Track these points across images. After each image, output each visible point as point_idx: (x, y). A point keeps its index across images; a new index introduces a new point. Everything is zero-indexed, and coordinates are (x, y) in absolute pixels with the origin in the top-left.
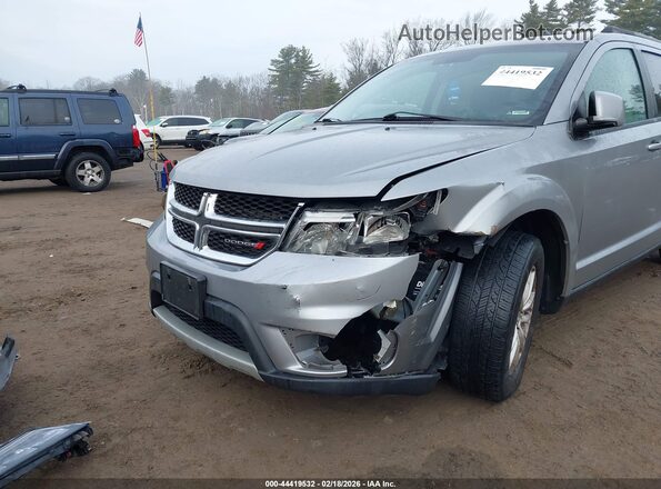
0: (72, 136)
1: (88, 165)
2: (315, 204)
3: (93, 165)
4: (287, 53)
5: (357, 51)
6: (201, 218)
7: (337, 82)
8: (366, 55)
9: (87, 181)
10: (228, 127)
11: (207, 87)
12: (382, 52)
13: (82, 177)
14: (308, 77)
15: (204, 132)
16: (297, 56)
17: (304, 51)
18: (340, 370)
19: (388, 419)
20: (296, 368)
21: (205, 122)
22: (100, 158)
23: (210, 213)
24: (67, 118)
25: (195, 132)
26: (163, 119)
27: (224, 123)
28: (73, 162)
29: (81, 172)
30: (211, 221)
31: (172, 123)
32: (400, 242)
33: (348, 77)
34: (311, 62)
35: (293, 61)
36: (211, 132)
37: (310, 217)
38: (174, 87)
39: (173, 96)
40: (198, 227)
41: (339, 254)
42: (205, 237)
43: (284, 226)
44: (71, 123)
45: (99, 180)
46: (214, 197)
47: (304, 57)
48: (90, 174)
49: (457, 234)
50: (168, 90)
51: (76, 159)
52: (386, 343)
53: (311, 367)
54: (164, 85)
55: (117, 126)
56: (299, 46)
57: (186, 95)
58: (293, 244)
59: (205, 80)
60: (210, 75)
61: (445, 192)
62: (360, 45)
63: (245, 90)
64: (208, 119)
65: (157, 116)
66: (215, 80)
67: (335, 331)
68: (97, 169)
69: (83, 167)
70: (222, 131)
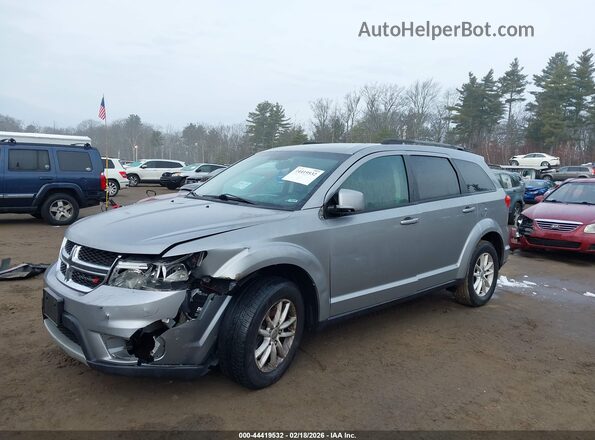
0: (49, 180)
1: (60, 203)
2: (127, 257)
3: (65, 204)
4: (263, 107)
5: (322, 108)
6: (70, 259)
7: (305, 133)
8: (330, 112)
9: (58, 216)
10: (197, 171)
11: (193, 132)
12: (344, 110)
13: (55, 213)
14: (280, 129)
15: (176, 175)
16: (272, 110)
17: (278, 106)
18: (134, 361)
19: (176, 397)
20: (108, 358)
21: (180, 166)
22: (71, 198)
23: (75, 258)
24: (47, 166)
25: (168, 174)
26: (143, 161)
27: (195, 168)
28: (48, 201)
29: (54, 209)
30: (74, 264)
31: (150, 165)
32: (185, 282)
33: (315, 130)
34: (283, 116)
35: (268, 114)
36: (182, 175)
37: (122, 265)
38: (164, 131)
39: (162, 138)
40: (68, 266)
41: (142, 288)
42: (71, 274)
43: (109, 269)
44: (50, 169)
45: (69, 216)
46: (79, 248)
47: (278, 111)
48: (61, 210)
49: (215, 279)
50: (158, 133)
51: (51, 198)
52: (157, 344)
53: (117, 358)
54: (155, 129)
55: (88, 172)
56: (273, 102)
57: (174, 139)
58: (114, 280)
59: (192, 127)
60: (196, 122)
61: (206, 253)
62: (325, 104)
63: (226, 136)
64: (182, 163)
65: (140, 158)
66: (200, 127)
67: (129, 335)
68: (68, 207)
69: (56, 205)
70: (192, 174)
